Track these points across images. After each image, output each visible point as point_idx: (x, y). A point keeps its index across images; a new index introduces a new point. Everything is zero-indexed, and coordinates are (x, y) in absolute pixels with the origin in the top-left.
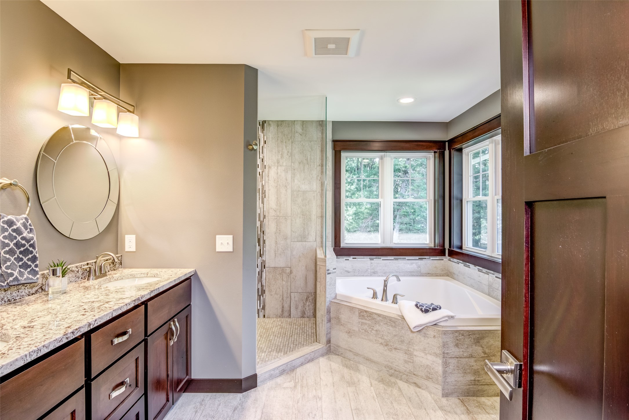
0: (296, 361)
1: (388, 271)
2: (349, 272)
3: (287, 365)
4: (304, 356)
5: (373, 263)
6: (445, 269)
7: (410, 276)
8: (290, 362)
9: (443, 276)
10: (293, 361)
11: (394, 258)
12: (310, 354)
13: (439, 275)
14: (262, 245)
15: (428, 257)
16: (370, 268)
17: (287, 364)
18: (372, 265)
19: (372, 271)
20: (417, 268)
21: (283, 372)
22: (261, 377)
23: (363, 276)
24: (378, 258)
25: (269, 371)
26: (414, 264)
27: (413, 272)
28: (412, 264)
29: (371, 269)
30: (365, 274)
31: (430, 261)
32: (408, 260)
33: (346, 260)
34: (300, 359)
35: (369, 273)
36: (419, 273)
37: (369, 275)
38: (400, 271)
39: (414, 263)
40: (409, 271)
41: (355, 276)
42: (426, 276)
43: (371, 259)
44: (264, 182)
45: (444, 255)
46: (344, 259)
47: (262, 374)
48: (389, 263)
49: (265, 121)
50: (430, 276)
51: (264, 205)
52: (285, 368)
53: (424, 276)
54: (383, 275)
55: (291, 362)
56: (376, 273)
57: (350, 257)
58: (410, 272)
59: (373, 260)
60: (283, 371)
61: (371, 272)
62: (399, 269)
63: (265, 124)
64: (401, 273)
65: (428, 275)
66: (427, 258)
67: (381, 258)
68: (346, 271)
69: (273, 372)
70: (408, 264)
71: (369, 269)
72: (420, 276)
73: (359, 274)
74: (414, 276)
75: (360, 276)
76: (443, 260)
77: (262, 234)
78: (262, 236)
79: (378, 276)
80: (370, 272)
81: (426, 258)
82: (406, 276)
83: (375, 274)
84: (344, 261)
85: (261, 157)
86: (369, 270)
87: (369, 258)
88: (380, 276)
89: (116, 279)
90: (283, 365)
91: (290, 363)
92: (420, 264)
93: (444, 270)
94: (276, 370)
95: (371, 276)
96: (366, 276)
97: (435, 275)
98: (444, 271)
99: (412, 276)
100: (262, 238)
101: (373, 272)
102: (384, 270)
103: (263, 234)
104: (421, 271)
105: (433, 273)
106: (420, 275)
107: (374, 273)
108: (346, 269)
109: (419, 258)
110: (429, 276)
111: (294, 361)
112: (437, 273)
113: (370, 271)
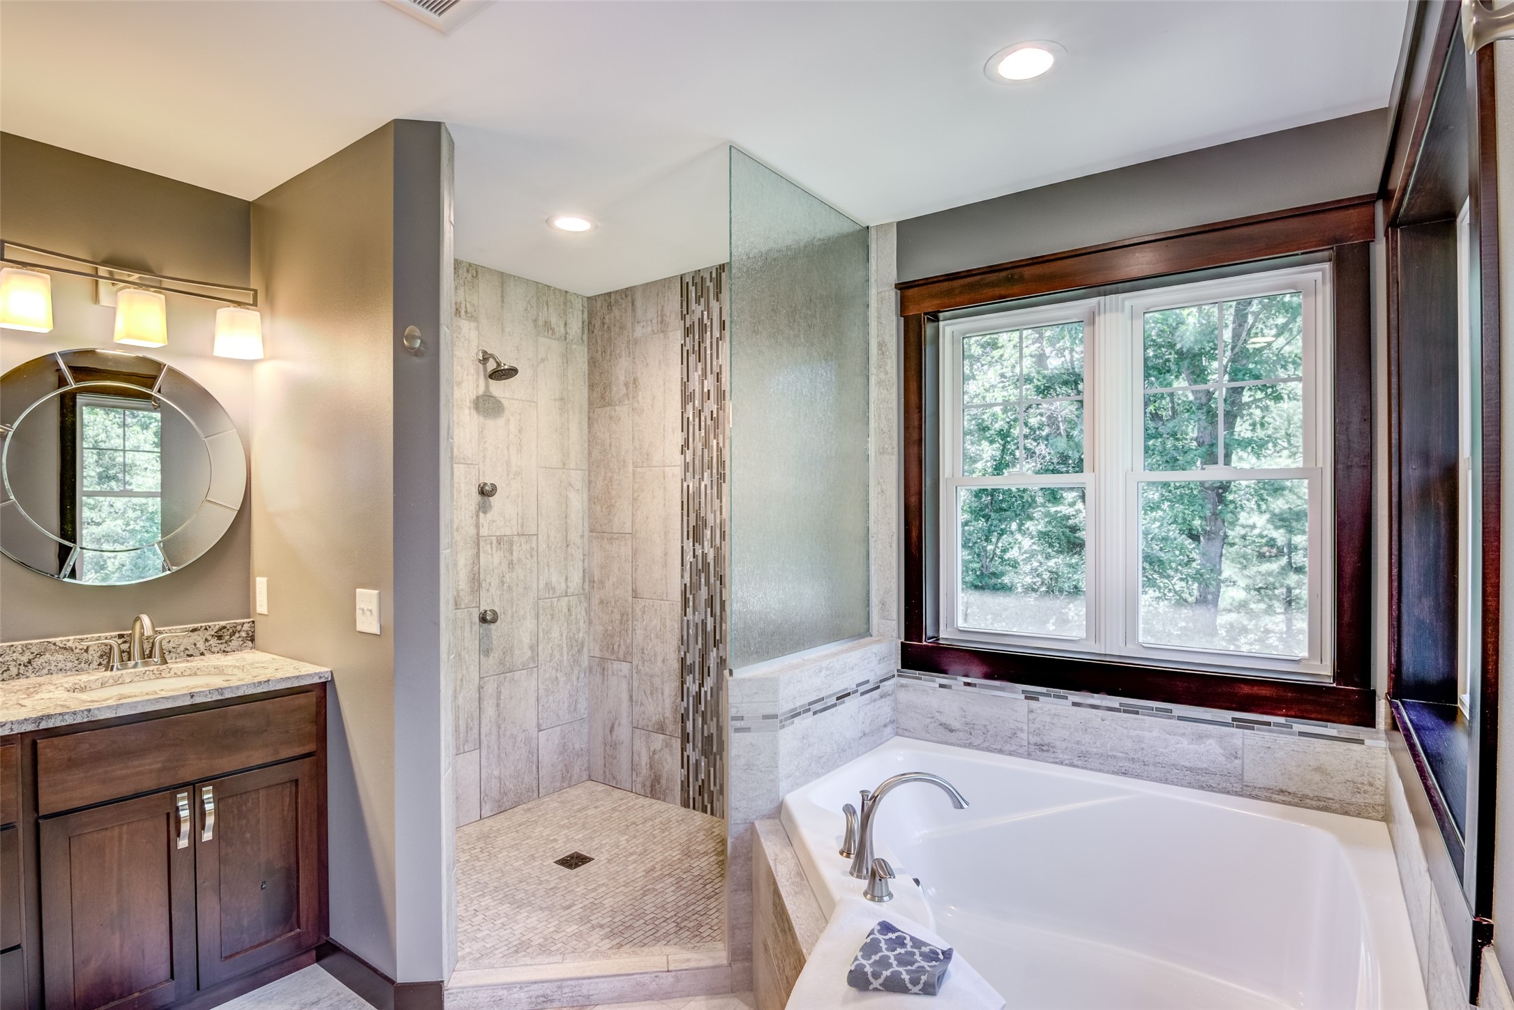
0: (597, 983)
1: (1095, 750)
2: (951, 731)
3: (560, 987)
4: (632, 975)
5: (1039, 711)
6: (1371, 784)
7: (1190, 785)
8: (571, 979)
9: (1359, 815)
10: (585, 981)
11: (1121, 704)
12: (656, 977)
13: (1338, 806)
14: (718, 614)
15: (1282, 720)
16: (1025, 727)
17: (559, 983)
18: (1032, 716)
19: (1033, 739)
20: (1222, 759)
21: (543, 1002)
22: (460, 995)
23: (1000, 751)
24: (1056, 696)
25: (490, 986)
26: (1211, 741)
27: (1207, 772)
28: (1200, 737)
29: (1028, 733)
30: (1007, 747)
31: (1290, 738)
32: (1180, 718)
33: (941, 686)
34: (612, 979)
35: (1021, 746)
36: (1232, 780)
37: (1020, 751)
38: (1146, 759)
39: (1209, 736)
40: (1187, 764)
41: (970, 746)
42: (1270, 800)
43: (1030, 697)
44: (721, 437)
45: (1370, 722)
46: (934, 681)
47: (464, 988)
48: (1099, 720)
49: (724, 265)
50: (1290, 804)
51: (721, 502)
52: (550, 993)
53: (1257, 797)
54: (1076, 763)
55: (577, 982)
56: (1048, 751)
57: (956, 679)
58: (1190, 769)
59: (1037, 699)
60: (542, 999)
61: (1029, 744)
62: (1142, 749)
63: (723, 274)
64: (1152, 768)
65: (1281, 798)
66: (1277, 725)
67: (1066, 698)
68: (941, 724)
69: (505, 992)
70: (1184, 734)
71: (1022, 730)
72: (1237, 794)
73: (986, 744)
74: (1211, 788)
75: (988, 750)
76: (1361, 742)
77: (718, 582)
78: (718, 590)
79: (1056, 763)
80: (1025, 743)
81: (1269, 724)
82: (1173, 783)
83: (1045, 754)
84: (934, 689)
85: (714, 368)
86: (1024, 736)
87: (1023, 692)
88: (1062, 763)
89: (179, 673)
90: (543, 982)
91: (569, 982)
92: (1238, 742)
93: (1367, 788)
94: (515, 990)
95: (1029, 756)
96: (1010, 754)
97: (1314, 803)
98: (1365, 792)
99: (1202, 788)
100: (718, 595)
101: (1036, 744)
102: (1078, 743)
103: (721, 584)
104: (1242, 775)
105: (1307, 792)
106: (1238, 787)
107: (1042, 747)
108: (943, 720)
109: (1234, 719)
110: (1284, 803)
111: (589, 981)
112: (1330, 795)
113: (1026, 738)
